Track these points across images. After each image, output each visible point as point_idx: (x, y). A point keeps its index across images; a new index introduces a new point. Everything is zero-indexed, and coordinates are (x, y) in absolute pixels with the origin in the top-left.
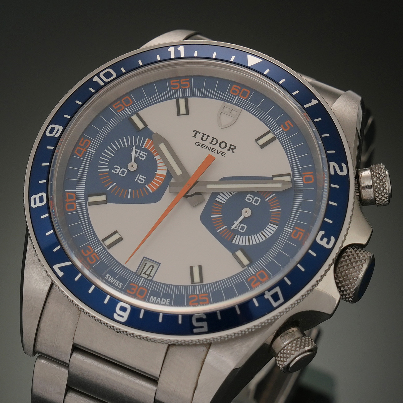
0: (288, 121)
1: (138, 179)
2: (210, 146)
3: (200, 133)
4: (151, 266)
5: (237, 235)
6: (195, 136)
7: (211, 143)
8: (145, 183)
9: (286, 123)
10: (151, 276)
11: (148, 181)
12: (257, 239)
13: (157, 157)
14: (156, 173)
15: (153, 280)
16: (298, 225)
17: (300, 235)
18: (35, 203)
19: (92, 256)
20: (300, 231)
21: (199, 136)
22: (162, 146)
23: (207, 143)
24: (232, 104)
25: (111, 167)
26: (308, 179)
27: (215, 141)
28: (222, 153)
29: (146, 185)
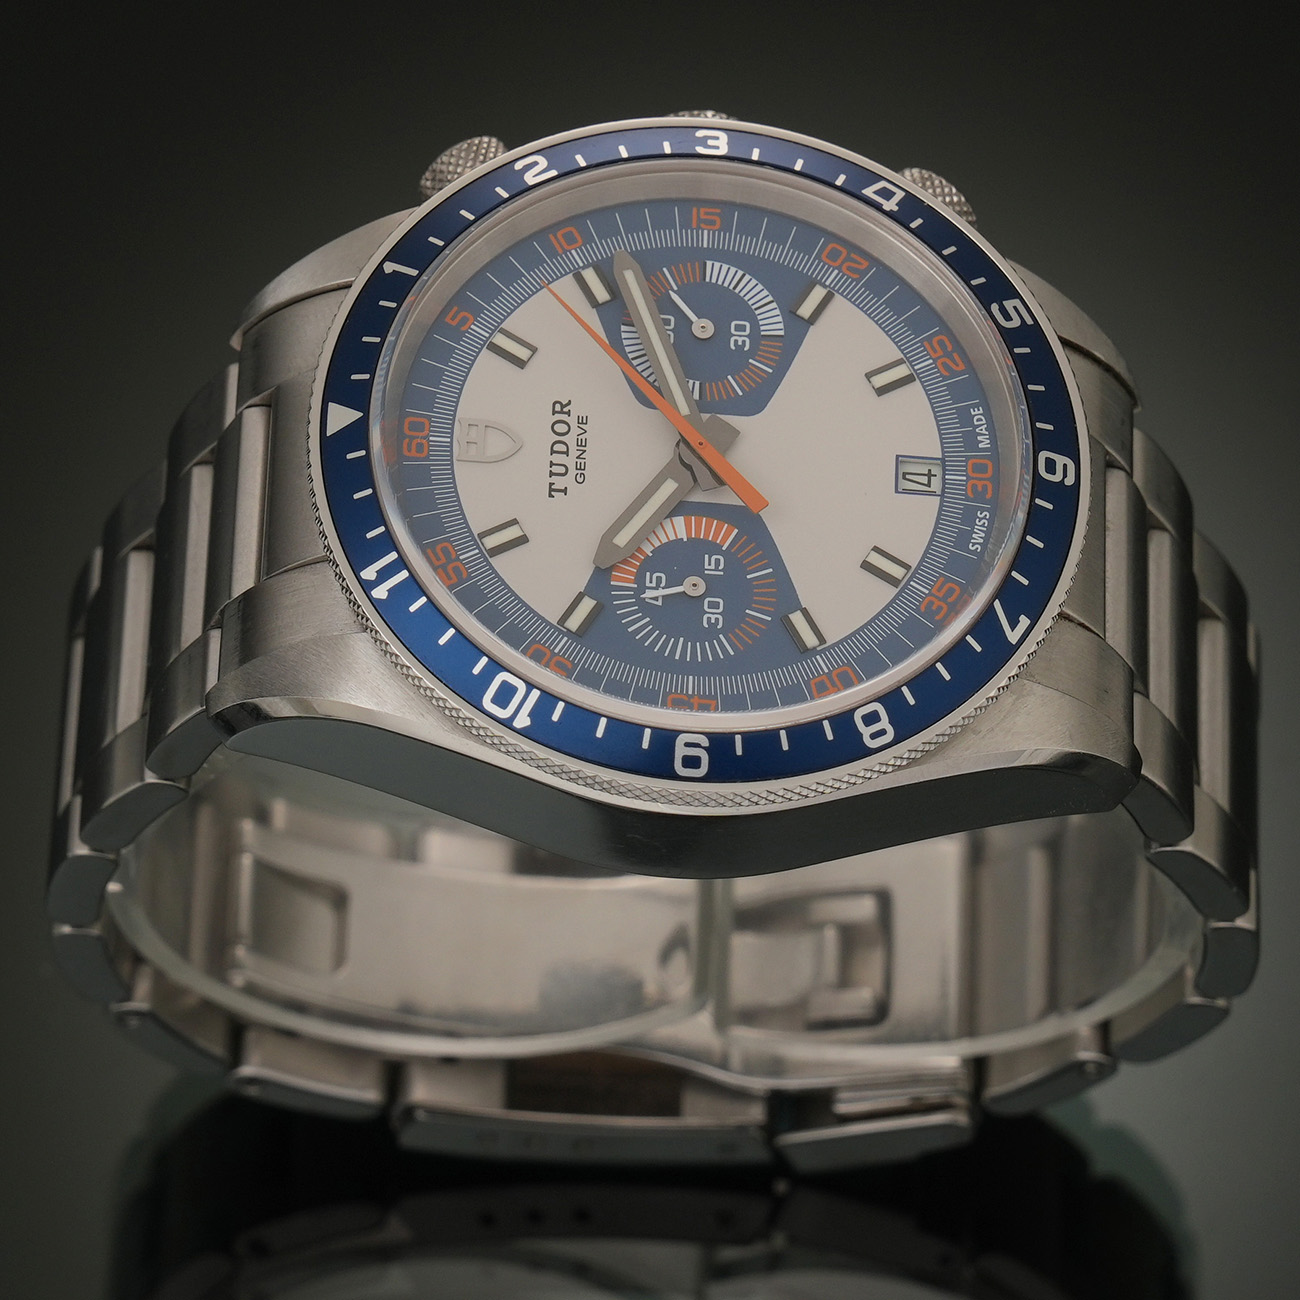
0: (448, 320)
1: (716, 569)
2: (574, 452)
3: (551, 484)
4: (904, 478)
5: (762, 333)
6: (565, 491)
7: (567, 453)
8: (720, 552)
9: (454, 323)
10: (930, 470)
11: (714, 548)
12: (753, 291)
13: (648, 550)
14: (685, 540)
15: (940, 457)
16: (686, 225)
17: (706, 213)
18: (882, 732)
19: (941, 595)
20: (698, 217)
21: (559, 483)
22: (622, 539)
23: (570, 461)
24: (452, 442)
25: (712, 632)
26: (570, 240)
27: (558, 447)
28: (582, 423)
29: (724, 548)
